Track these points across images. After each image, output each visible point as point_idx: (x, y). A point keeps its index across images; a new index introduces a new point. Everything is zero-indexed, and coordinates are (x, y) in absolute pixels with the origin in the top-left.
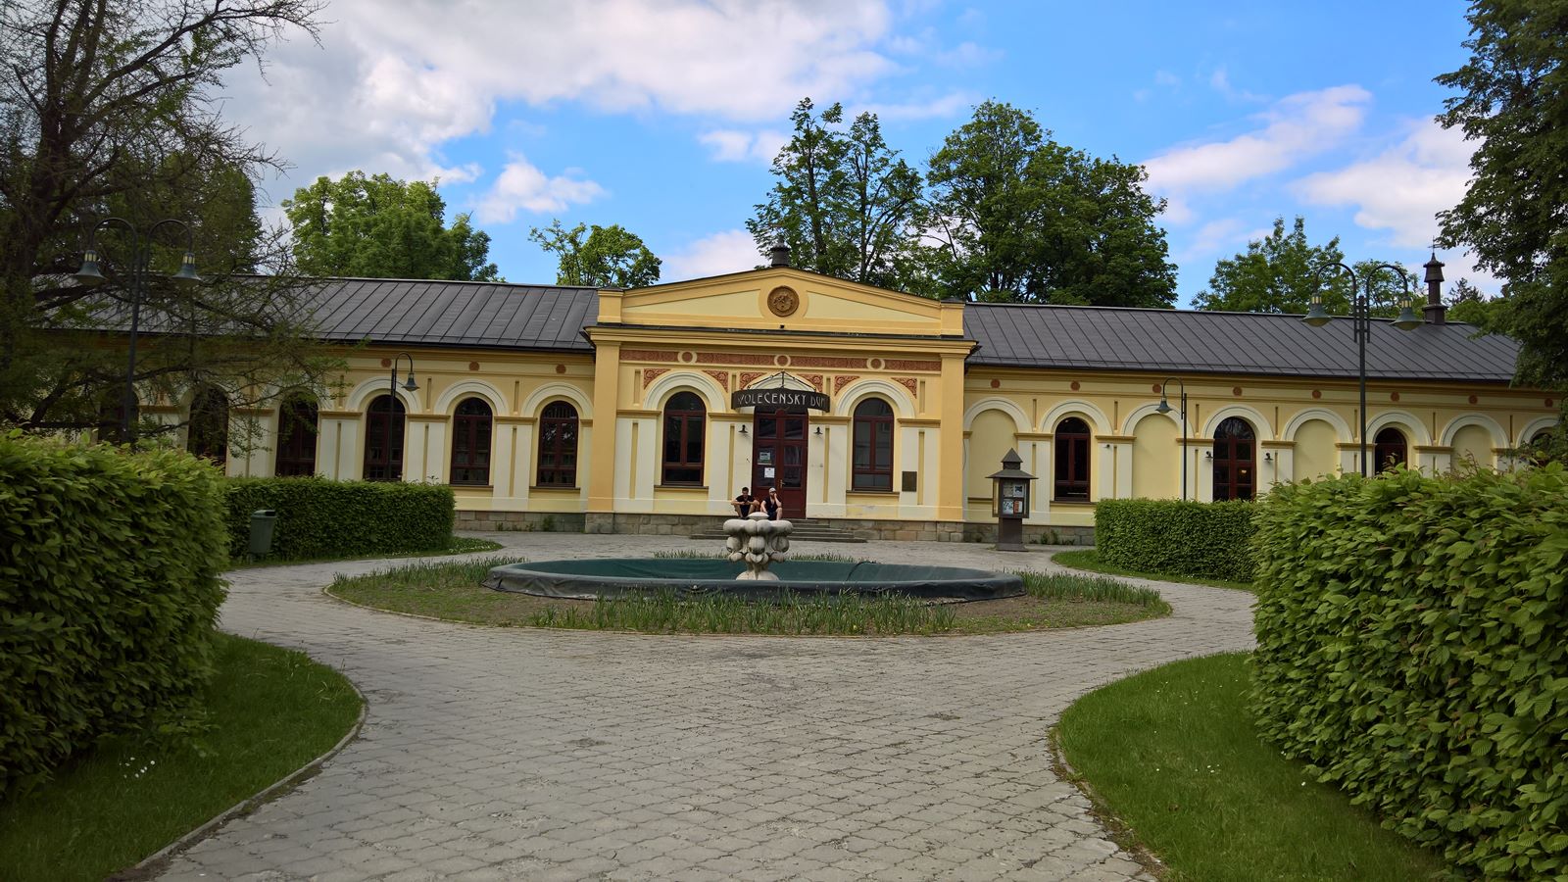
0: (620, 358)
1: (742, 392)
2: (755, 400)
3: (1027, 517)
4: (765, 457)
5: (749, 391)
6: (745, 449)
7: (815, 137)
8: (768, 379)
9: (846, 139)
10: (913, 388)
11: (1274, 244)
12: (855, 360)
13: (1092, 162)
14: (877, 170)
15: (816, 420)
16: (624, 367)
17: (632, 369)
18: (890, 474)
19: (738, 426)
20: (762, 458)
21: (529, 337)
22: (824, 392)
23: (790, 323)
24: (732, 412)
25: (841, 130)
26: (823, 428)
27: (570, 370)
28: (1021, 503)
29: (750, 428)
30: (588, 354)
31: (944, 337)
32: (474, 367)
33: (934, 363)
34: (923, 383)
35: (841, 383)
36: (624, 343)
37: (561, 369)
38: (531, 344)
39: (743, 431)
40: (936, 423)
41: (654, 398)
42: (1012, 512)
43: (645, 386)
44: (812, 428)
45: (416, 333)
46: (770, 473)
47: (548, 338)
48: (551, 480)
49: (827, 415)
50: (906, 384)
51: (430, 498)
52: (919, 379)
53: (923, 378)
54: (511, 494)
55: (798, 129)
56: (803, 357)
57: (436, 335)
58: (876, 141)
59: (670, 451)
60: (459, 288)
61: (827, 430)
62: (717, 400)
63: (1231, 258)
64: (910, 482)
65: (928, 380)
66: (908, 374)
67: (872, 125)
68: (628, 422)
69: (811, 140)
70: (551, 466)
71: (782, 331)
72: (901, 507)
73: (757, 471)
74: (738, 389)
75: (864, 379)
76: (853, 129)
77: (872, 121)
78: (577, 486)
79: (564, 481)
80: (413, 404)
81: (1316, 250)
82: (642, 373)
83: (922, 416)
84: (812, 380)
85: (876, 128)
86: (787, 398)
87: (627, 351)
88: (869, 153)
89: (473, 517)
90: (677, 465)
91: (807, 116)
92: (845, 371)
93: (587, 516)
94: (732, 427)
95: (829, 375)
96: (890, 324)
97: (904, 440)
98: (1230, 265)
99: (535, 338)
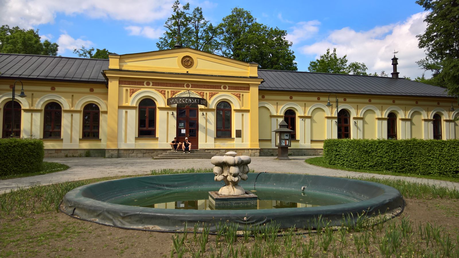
0: (119, 84)
1: (172, 98)
2: (178, 101)
3: (290, 146)
4: (182, 125)
5: (175, 98)
6: (173, 122)
7: (181, 14)
8: (183, 93)
9: (191, 16)
10: (239, 97)
11: (327, 57)
12: (216, 86)
13: (270, 28)
14: (202, 27)
15: (202, 110)
16: (121, 88)
17: (124, 89)
18: (231, 131)
19: (170, 113)
20: (180, 125)
21: (77, 77)
22: (205, 98)
23: (191, 71)
24: (168, 106)
25: (189, 13)
26: (205, 113)
27: (96, 90)
28: (287, 141)
29: (175, 113)
30: (105, 84)
31: (251, 77)
32: (53, 89)
33: (247, 88)
34: (243, 95)
35: (212, 95)
36: (120, 78)
37: (92, 90)
38: (79, 79)
39: (173, 114)
40: (248, 111)
41: (133, 100)
42: (284, 144)
43: (131, 96)
44: (200, 113)
45: (26, 74)
46: (183, 131)
47: (86, 77)
48: (88, 136)
49: (206, 108)
50: (236, 95)
51: (30, 146)
52: (241, 93)
53: (243, 93)
54: (71, 142)
55: (174, 11)
56: (196, 85)
57: (35, 75)
58: (201, 17)
59: (141, 122)
60: (45, 58)
61: (206, 114)
62: (161, 102)
63: (315, 61)
64: (239, 134)
65: (244, 94)
66: (237, 92)
67: (200, 11)
68: (124, 111)
69: (179, 15)
70: (88, 130)
71: (187, 74)
72: (236, 143)
73: (179, 131)
74: (170, 97)
75: (220, 94)
76: (193, 12)
77: (200, 10)
78: (100, 138)
79: (94, 136)
80: (25, 104)
81: (340, 59)
82: (129, 90)
83: (243, 108)
84: (200, 94)
85: (201, 13)
86: (192, 100)
87: (122, 81)
88: (198, 21)
89: (54, 152)
90: (145, 129)
91: (178, 7)
92: (213, 90)
93: (106, 151)
94: (168, 113)
95: (206, 93)
96: (230, 72)
97: (235, 118)
98: (314, 63)
99: (80, 77)
